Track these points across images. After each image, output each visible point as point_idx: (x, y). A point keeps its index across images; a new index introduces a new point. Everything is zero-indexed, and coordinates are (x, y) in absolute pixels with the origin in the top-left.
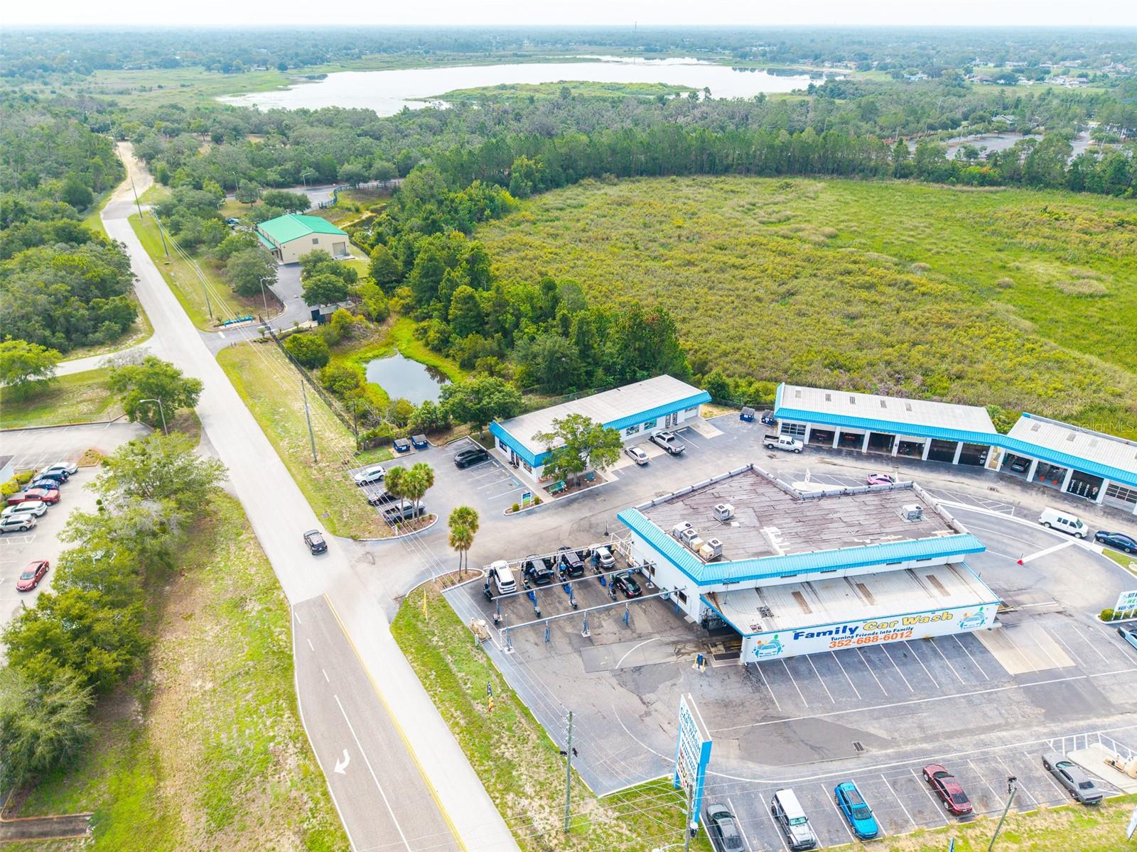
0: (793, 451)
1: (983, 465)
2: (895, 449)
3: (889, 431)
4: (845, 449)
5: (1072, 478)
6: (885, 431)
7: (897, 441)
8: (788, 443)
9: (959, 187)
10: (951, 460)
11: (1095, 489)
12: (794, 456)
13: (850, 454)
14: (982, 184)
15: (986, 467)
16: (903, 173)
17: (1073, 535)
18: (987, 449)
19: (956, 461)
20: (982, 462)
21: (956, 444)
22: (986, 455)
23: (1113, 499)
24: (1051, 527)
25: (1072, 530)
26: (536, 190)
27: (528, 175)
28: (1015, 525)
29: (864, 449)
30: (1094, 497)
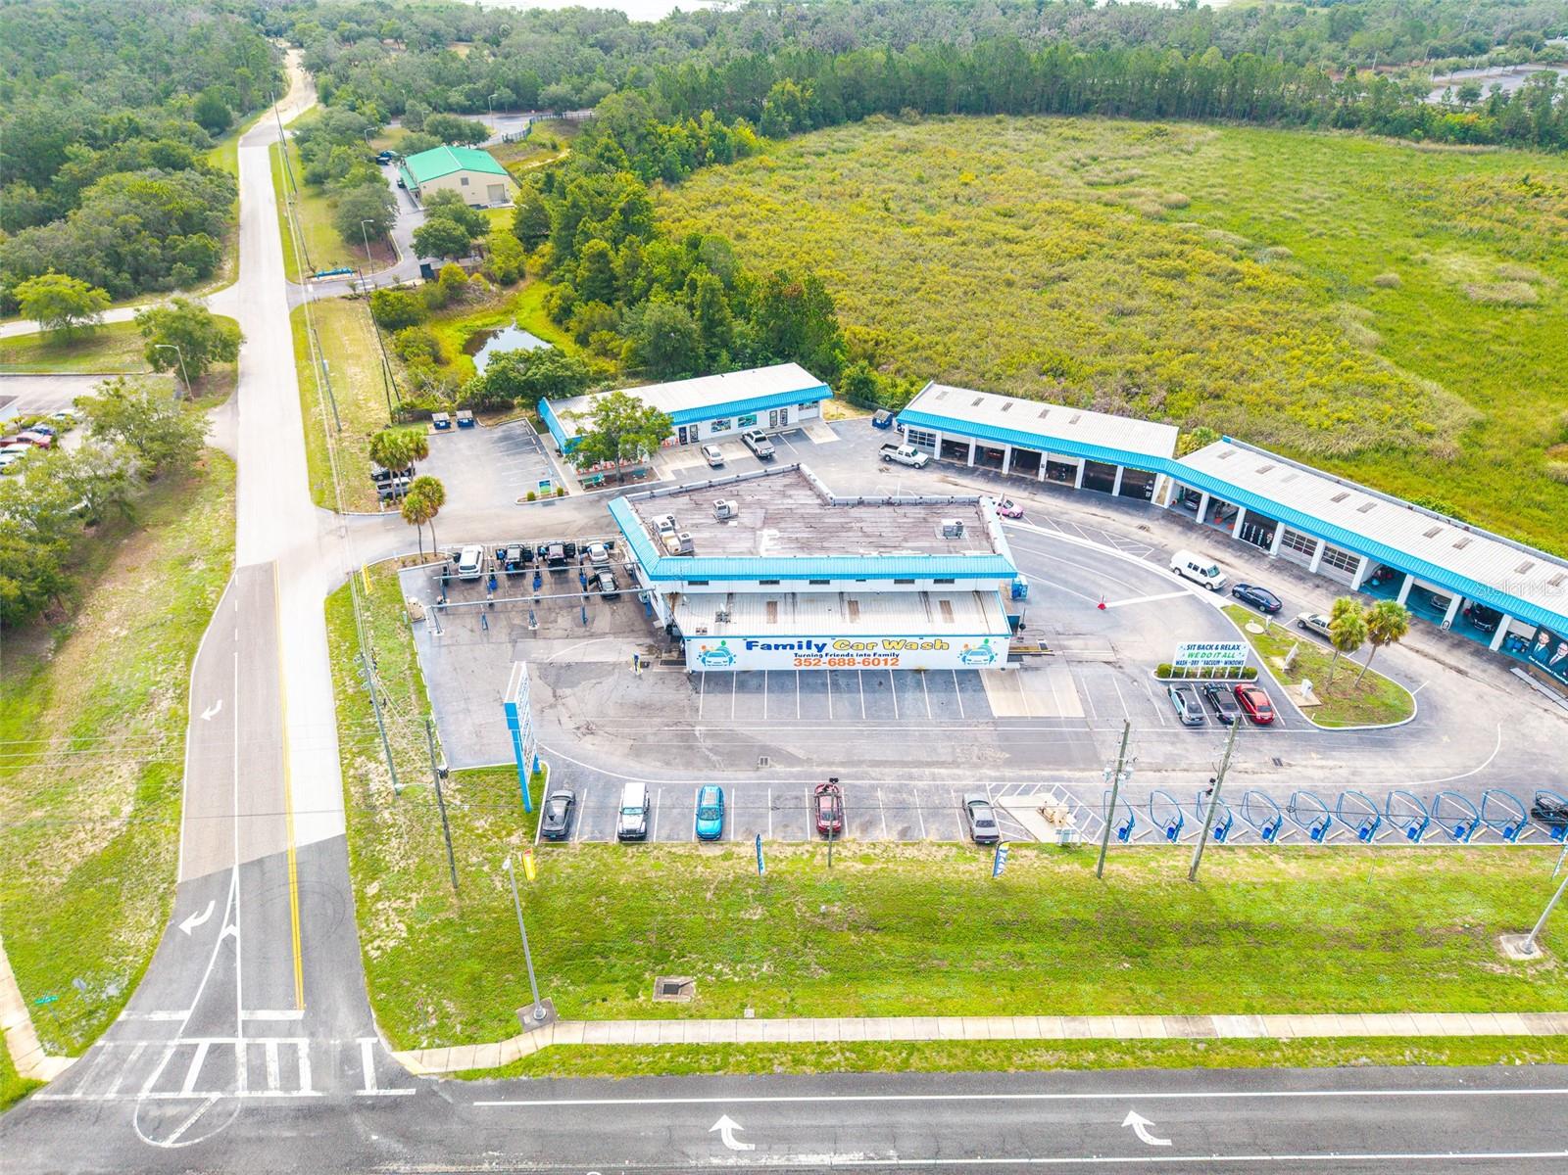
0: (913, 466)
1: (1150, 499)
2: (1042, 472)
3: (1035, 447)
4: (982, 468)
5: (1245, 520)
6: (1029, 446)
7: (1044, 461)
8: (907, 455)
9: (1426, 144)
10: (1111, 491)
11: (1270, 535)
12: (913, 472)
13: (985, 474)
14: (1463, 142)
15: (1153, 501)
16: (1348, 121)
17: (1204, 586)
18: (1153, 477)
19: (1116, 492)
20: (1148, 494)
21: (1114, 468)
22: (1152, 485)
23: (1290, 550)
24: (1181, 575)
25: (1203, 579)
26: (798, 128)
27: (790, 106)
28: (1130, 568)
29: (1005, 470)
30: (1268, 547)
